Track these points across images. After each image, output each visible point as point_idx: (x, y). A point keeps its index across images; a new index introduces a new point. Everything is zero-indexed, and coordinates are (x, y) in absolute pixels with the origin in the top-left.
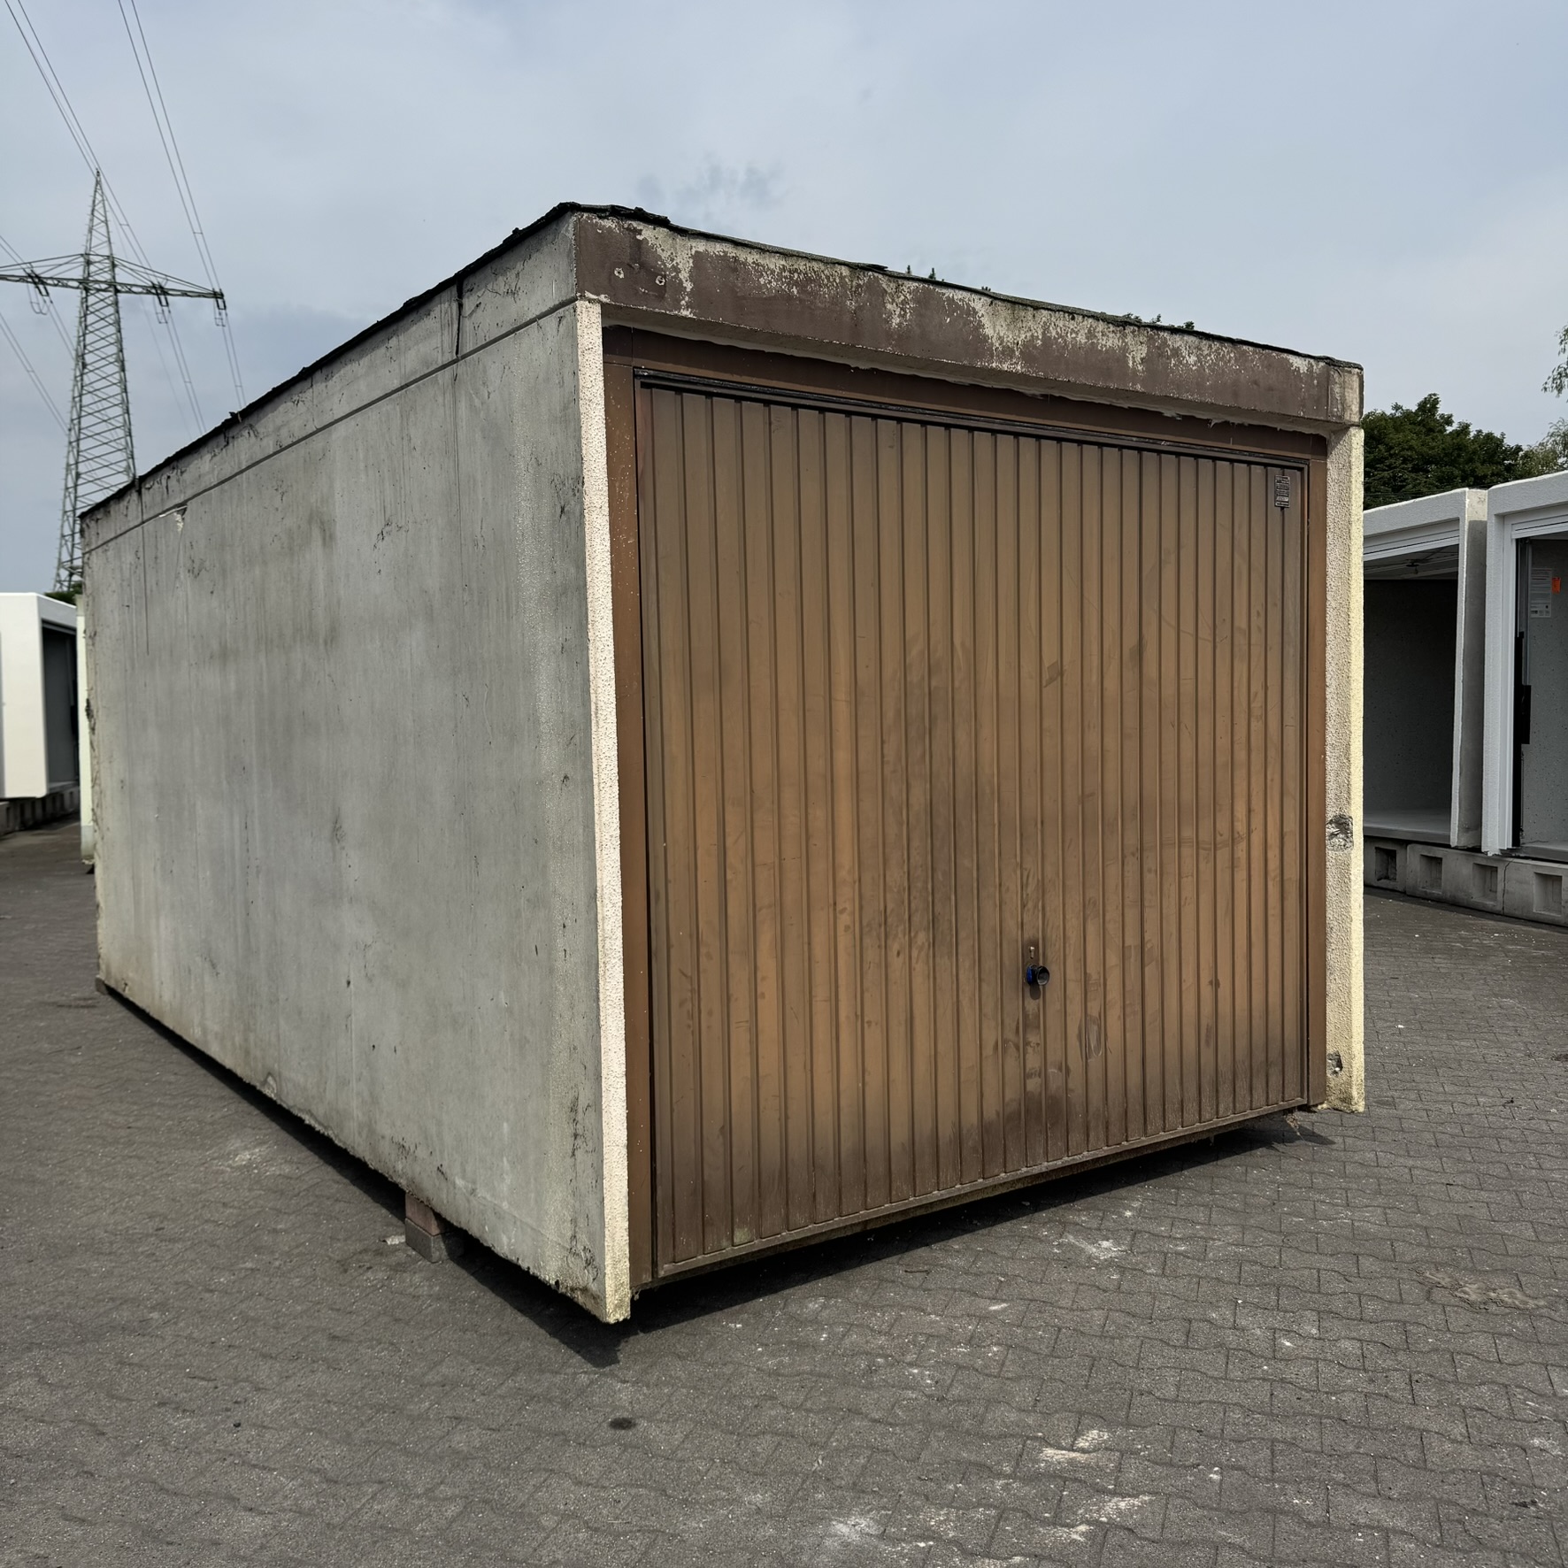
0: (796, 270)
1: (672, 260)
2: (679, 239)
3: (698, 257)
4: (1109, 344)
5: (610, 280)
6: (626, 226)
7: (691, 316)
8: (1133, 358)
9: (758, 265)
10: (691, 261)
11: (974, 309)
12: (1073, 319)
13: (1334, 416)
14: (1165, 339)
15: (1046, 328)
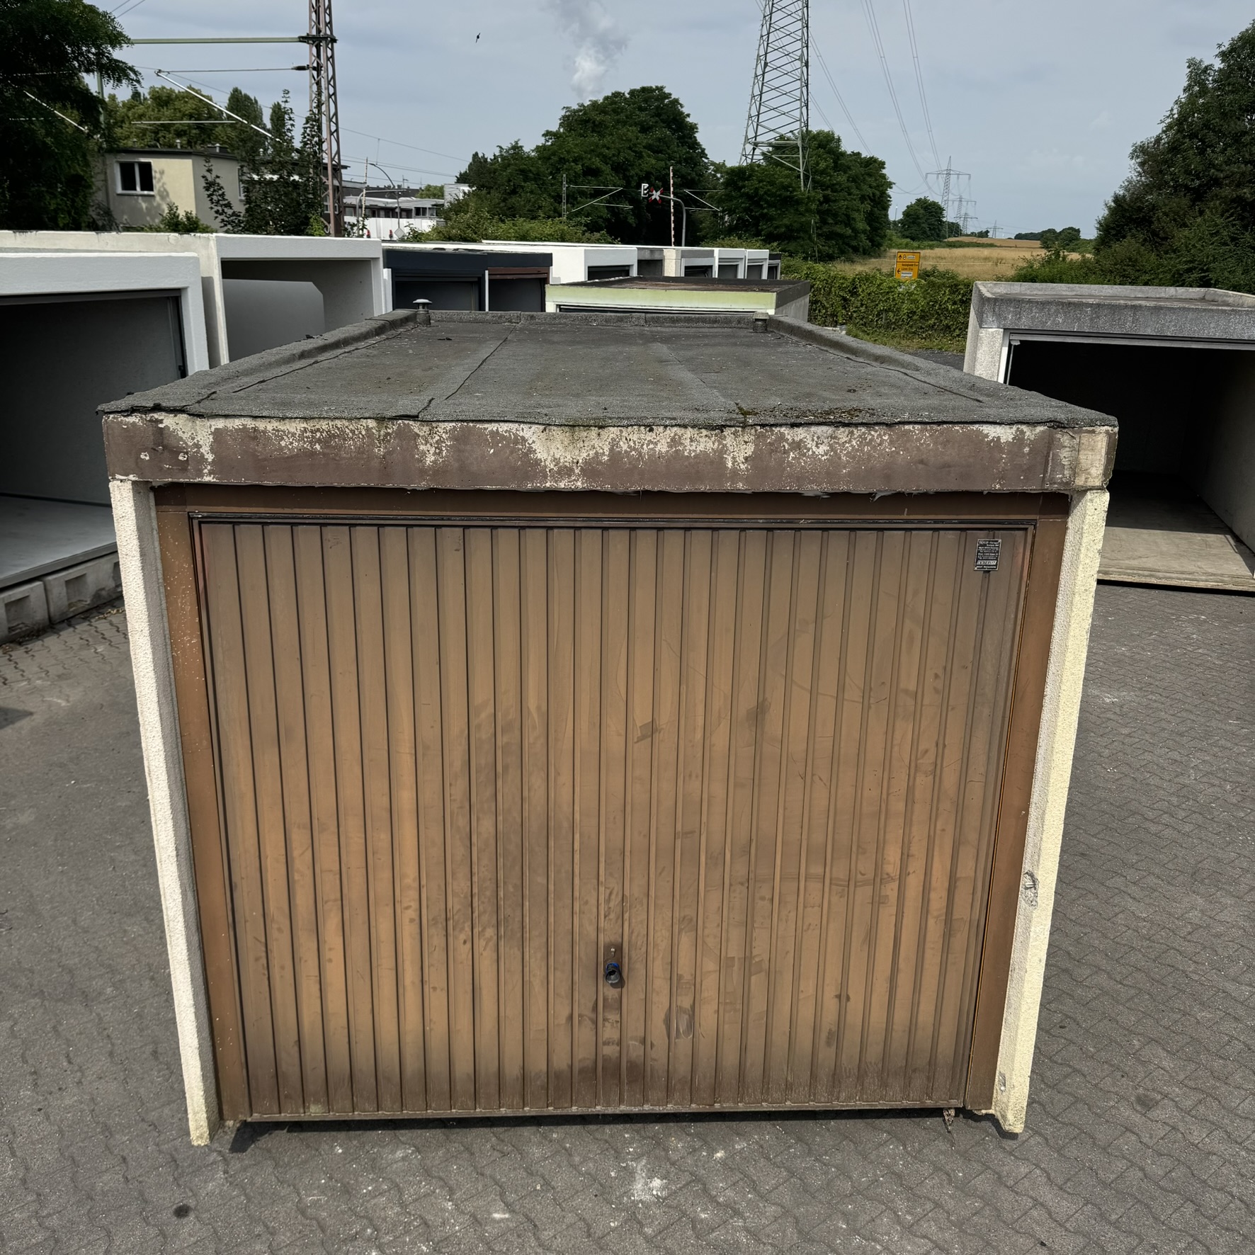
0: (318, 430)
1: (193, 439)
2: (198, 421)
3: (217, 434)
4: (701, 448)
5: (137, 463)
6: (148, 419)
7: (215, 480)
8: (734, 458)
9: (278, 431)
10: (211, 437)
11: (523, 438)
12: (651, 430)
13: (1055, 483)
14: (782, 434)
15: (614, 444)
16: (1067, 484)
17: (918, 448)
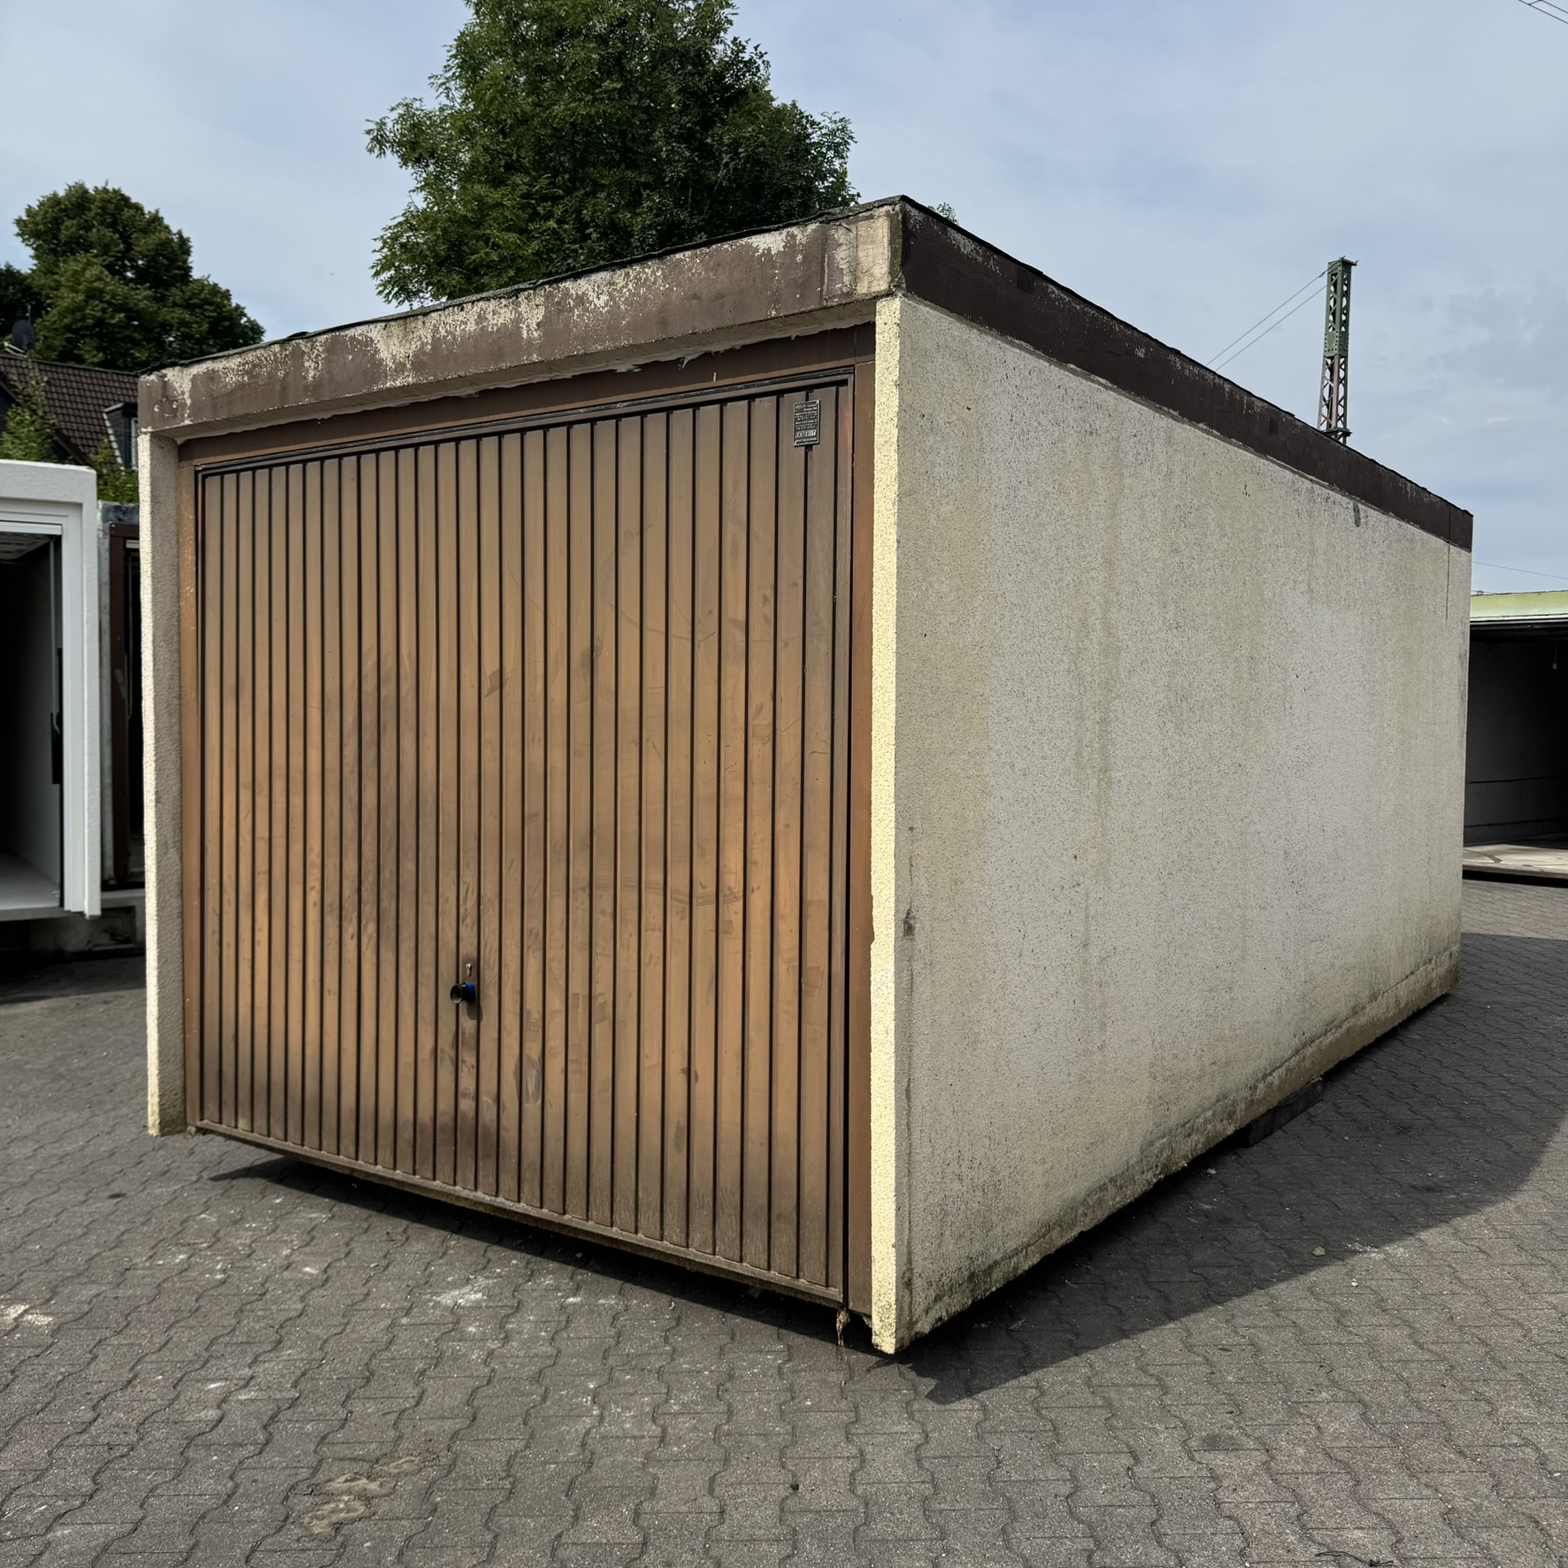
0: (247, 362)
1: (181, 387)
2: (185, 370)
3: (194, 380)
4: (501, 320)
5: (153, 416)
6: (160, 374)
7: (190, 422)
8: (528, 326)
10: (190, 384)
11: (371, 339)
12: (462, 310)
13: (835, 297)
14: (567, 289)
15: (435, 330)
16: (849, 294)
17: (690, 280)
